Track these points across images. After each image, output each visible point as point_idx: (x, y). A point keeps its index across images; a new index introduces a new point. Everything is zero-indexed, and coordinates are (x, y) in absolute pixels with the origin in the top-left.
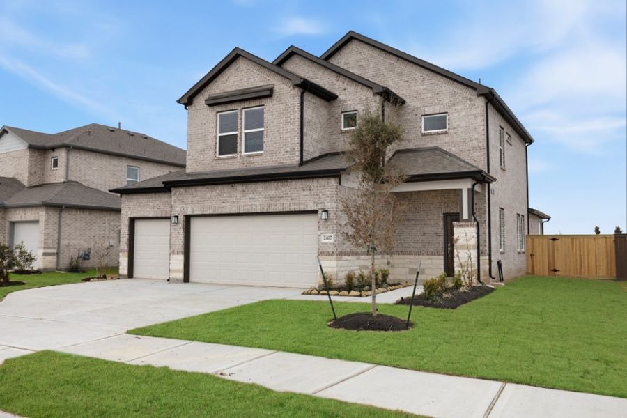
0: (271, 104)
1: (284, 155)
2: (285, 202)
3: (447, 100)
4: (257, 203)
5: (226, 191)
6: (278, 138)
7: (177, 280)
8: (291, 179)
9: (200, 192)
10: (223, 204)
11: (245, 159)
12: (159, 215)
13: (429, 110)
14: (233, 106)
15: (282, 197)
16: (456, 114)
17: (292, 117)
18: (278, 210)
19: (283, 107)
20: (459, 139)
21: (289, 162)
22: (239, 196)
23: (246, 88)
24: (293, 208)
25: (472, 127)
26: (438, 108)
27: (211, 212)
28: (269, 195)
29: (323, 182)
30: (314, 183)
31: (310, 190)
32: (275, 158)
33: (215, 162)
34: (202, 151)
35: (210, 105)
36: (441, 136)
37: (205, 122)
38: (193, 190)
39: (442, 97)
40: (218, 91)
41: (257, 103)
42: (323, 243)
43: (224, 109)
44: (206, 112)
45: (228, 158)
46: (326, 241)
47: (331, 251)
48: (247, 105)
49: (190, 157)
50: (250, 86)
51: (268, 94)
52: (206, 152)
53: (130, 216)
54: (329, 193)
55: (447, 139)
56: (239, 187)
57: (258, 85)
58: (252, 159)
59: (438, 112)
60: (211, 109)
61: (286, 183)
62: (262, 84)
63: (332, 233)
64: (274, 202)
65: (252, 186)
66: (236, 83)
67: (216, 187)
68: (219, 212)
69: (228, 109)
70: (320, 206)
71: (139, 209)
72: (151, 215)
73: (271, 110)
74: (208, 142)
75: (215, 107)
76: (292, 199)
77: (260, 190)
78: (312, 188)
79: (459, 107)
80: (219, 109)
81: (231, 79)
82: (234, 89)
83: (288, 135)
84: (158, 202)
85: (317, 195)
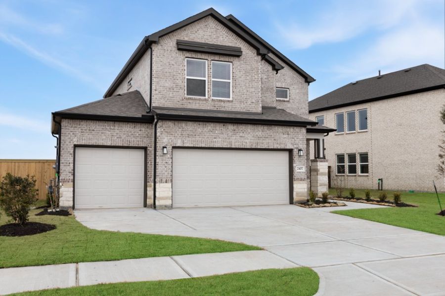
0: (238, 63)
1: (250, 104)
2: (270, 141)
3: (289, 80)
4: (246, 141)
5: (218, 128)
6: (245, 91)
7: (166, 206)
8: (274, 125)
9: (190, 127)
10: (214, 140)
11: (216, 103)
12: (120, 144)
13: (279, 85)
14: (203, 56)
15: (267, 138)
16: (294, 91)
17: (256, 77)
18: (264, 148)
19: (249, 67)
20: (295, 107)
21: (254, 111)
22: (230, 134)
23: (215, 44)
24: (276, 147)
25: (302, 101)
26: (284, 84)
27: (203, 145)
28: (257, 135)
29: (297, 129)
30: (291, 130)
31: (288, 134)
32: (242, 106)
33: (185, 101)
34: (171, 89)
35: (179, 49)
36: (286, 103)
37: (173, 62)
38: (183, 124)
39: (286, 78)
40: (186, 39)
41: (227, 59)
42: (298, 172)
43: (194, 56)
44: (174, 54)
45: (200, 100)
46: (300, 171)
47: (303, 177)
48: (217, 58)
49: (157, 92)
50: (219, 44)
51: (235, 54)
52: (175, 90)
53: (76, 143)
54: (301, 137)
55: (289, 105)
56: (231, 127)
57: (227, 45)
58: (222, 103)
59: (283, 87)
60: (181, 53)
61: (270, 128)
62: (230, 45)
63: (304, 165)
64: (261, 141)
65: (242, 127)
66: (205, 37)
67: (208, 124)
68: (212, 146)
69: (198, 57)
70: (295, 146)
71: (91, 136)
72: (109, 144)
73: (239, 68)
74: (177, 81)
75: (185, 52)
76: (274, 140)
77: (249, 131)
78: (290, 133)
79: (295, 87)
80: (188, 55)
81: (201, 32)
82: (203, 42)
83: (253, 90)
84: (117, 131)
85: (293, 138)
